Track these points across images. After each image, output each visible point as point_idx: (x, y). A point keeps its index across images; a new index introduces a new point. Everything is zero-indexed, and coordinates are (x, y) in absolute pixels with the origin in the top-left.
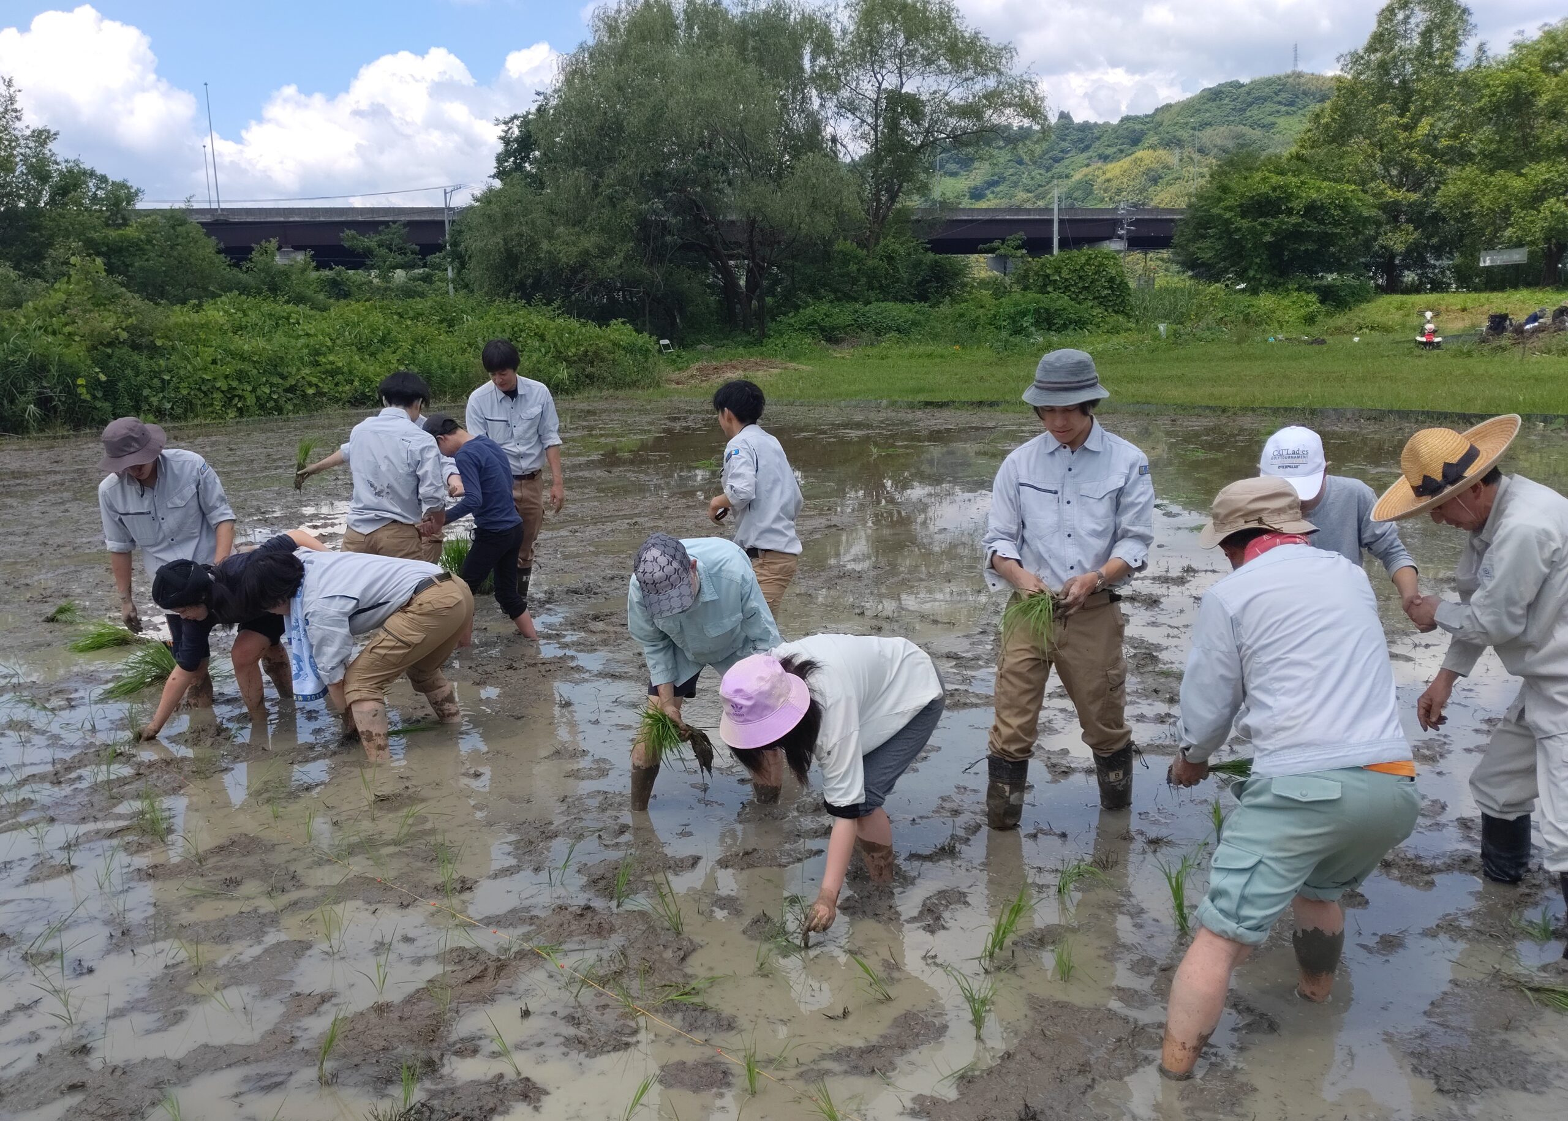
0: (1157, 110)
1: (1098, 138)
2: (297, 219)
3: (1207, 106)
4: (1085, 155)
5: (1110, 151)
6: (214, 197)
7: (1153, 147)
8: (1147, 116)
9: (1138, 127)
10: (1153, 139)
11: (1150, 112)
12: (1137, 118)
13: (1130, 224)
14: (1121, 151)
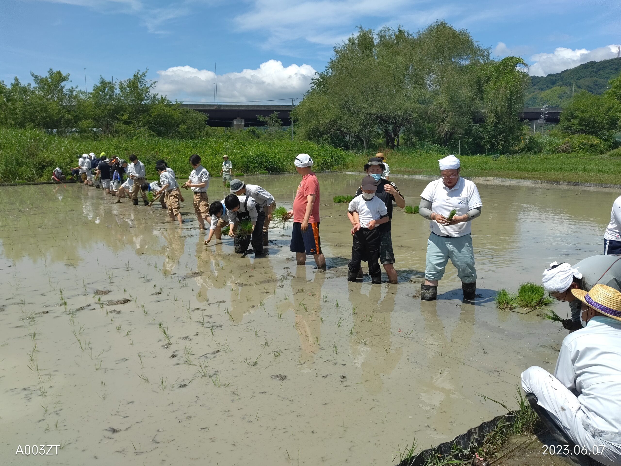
0: (562, 72)
1: (539, 82)
2: (243, 109)
3: (582, 70)
4: (534, 88)
5: (543, 87)
6: (216, 101)
7: (561, 86)
8: (558, 74)
9: (554, 78)
10: (561, 83)
11: (560, 72)
12: (554, 75)
13: (546, 114)
14: (548, 87)
